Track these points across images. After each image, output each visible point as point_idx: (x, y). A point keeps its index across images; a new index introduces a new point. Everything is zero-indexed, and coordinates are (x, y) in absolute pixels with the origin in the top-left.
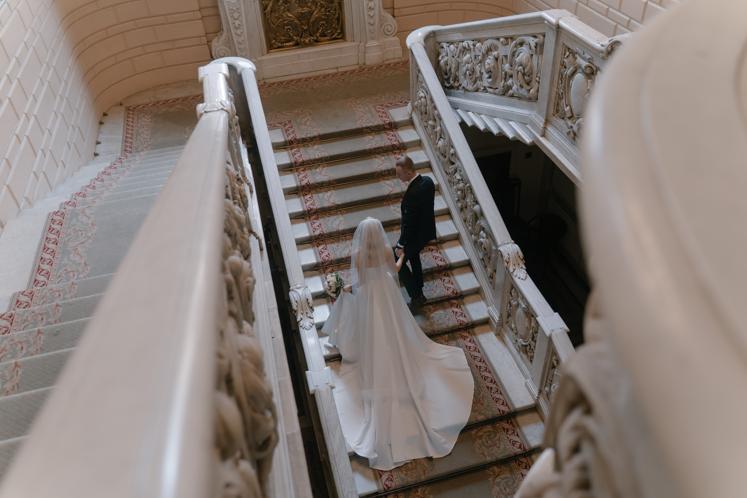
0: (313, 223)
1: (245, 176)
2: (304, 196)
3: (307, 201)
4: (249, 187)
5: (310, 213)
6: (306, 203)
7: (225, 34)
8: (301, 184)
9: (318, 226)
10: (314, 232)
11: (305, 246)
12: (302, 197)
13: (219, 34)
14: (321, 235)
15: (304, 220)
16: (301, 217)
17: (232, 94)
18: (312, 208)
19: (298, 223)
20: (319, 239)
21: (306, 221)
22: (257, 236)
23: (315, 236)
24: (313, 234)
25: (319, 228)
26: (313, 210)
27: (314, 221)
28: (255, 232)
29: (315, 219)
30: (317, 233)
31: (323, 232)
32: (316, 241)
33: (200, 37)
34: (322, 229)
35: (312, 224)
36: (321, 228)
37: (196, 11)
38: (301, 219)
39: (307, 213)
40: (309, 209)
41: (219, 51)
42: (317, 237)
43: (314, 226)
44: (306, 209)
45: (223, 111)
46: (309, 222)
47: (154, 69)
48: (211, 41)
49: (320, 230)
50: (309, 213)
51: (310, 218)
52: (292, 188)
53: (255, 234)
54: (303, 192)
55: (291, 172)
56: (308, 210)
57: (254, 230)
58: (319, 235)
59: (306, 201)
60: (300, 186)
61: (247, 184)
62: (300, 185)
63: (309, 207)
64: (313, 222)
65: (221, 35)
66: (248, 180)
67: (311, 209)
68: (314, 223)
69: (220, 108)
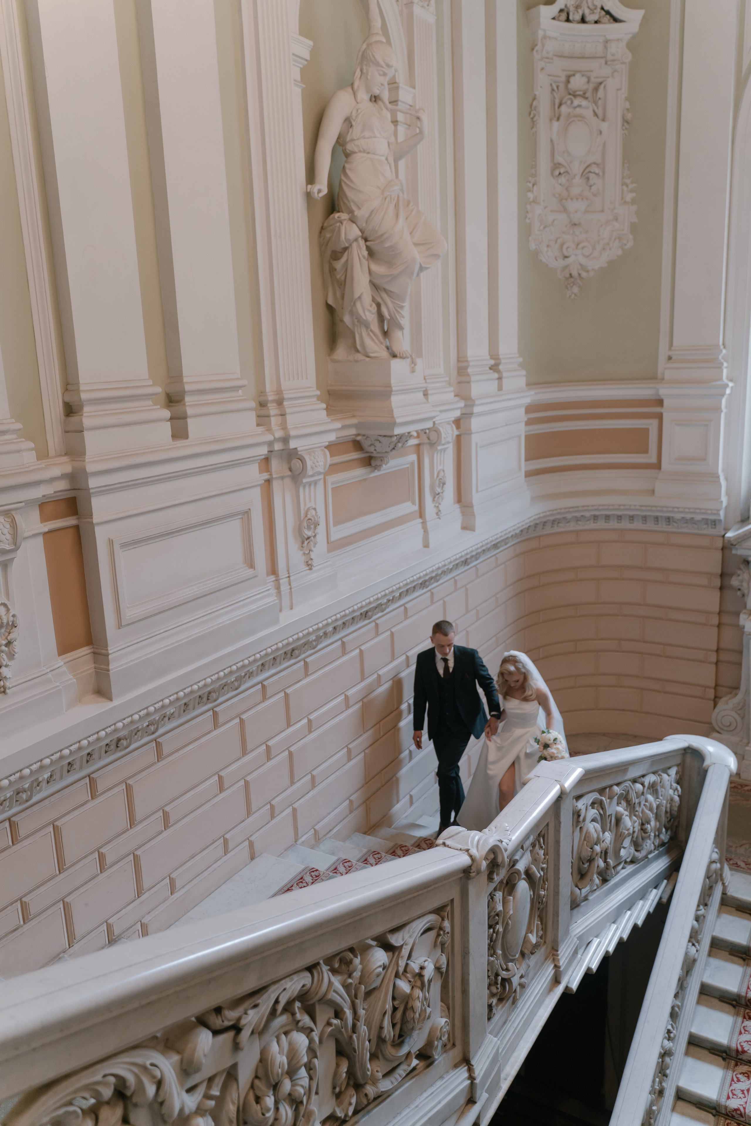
0: (735, 1079)
1: (557, 951)
2: (744, 1018)
3: (745, 1031)
4: (553, 971)
5: (740, 1057)
6: (741, 1033)
7: (740, 696)
8: (747, 993)
9: (743, 1091)
10: (728, 1098)
11: (703, 1114)
12: (740, 1019)
13: (734, 692)
14: (738, 1112)
15: (723, 1063)
16: (721, 1054)
17: (679, 796)
18: (746, 1049)
19: (711, 1062)
20: (733, 1117)
21: (727, 1068)
22: (473, 1075)
23: (726, 1107)
24: (723, 1101)
25: (742, 1096)
26: (746, 1054)
27: (740, 1076)
28: (473, 1066)
29: (743, 1073)
30: (734, 1104)
31: (744, 1108)
32: (726, 1119)
33: (706, 687)
34: (746, 1103)
35: (733, 1080)
36: (745, 1100)
37: (712, 651)
38: (720, 1059)
39: (734, 1054)
40: (740, 1049)
41: (723, 716)
42: (729, 1112)
43: (735, 1086)
44: (734, 1045)
45: (466, 853)
46: (730, 1073)
47: (623, 710)
48: (720, 698)
49: (742, 1102)
50: (737, 1055)
51: (736, 1065)
52: (726, 992)
53: (470, 1069)
54: (747, 1011)
55: (741, 961)
56: (737, 1050)
57: (473, 1062)
58: (736, 1110)
59: (743, 1031)
60: (742, 997)
61: (552, 966)
62: (743, 994)
63: (742, 1046)
64: (737, 1078)
65: (736, 695)
66: (558, 960)
67: (744, 1052)
68: (739, 1080)
69: (466, 848)
